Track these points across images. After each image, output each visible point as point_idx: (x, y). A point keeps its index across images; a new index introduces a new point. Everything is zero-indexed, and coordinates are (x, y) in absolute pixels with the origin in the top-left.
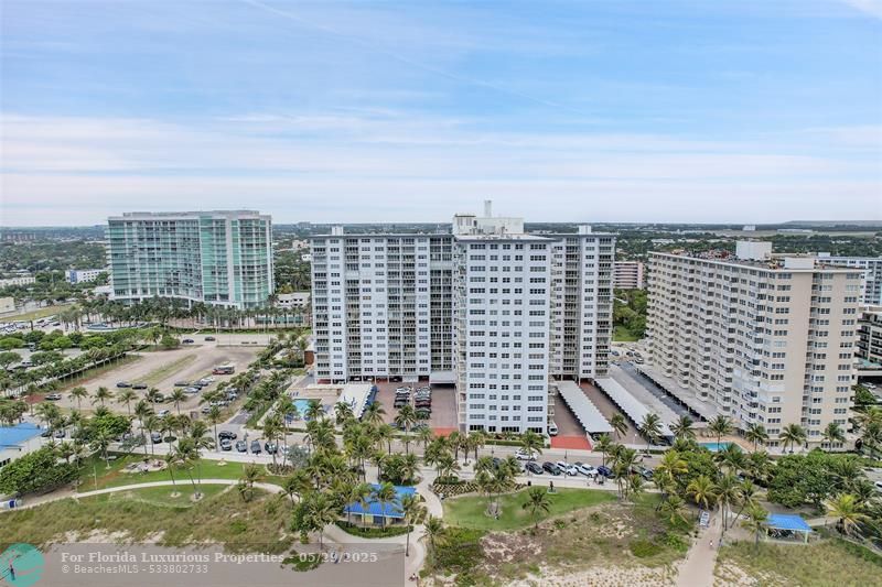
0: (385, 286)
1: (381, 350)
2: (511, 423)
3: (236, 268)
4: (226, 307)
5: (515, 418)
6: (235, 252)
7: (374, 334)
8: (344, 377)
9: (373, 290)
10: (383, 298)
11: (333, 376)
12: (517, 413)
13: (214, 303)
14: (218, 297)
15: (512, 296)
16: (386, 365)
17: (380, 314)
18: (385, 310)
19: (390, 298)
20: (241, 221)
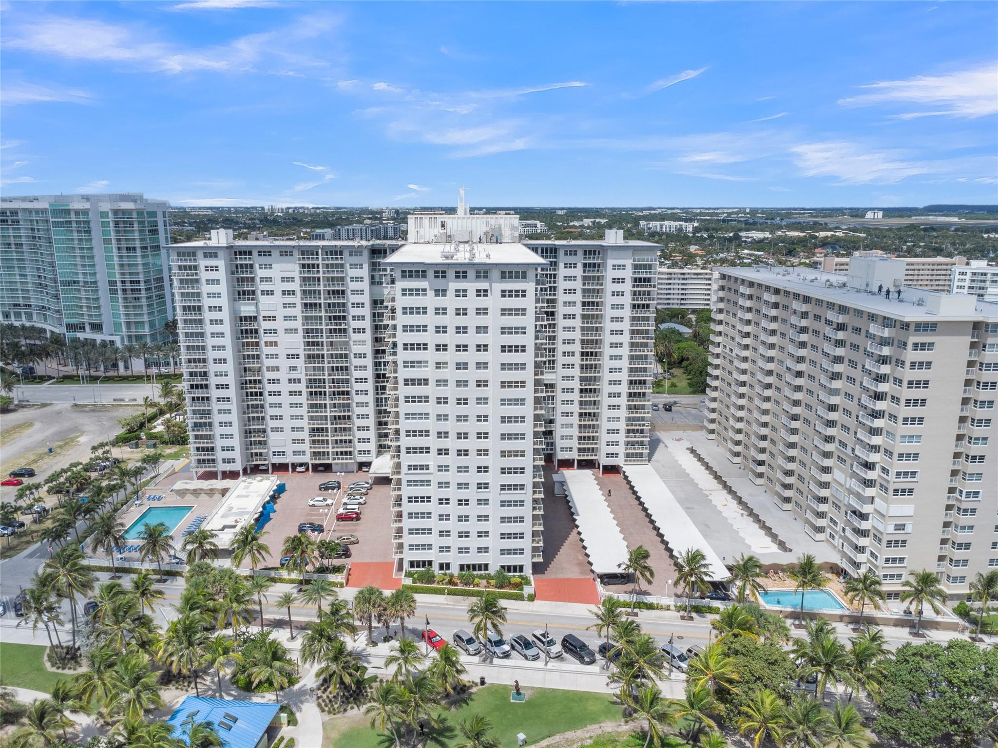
0: (298, 324)
1: (297, 423)
2: (474, 559)
3: (112, 283)
4: (98, 342)
5: (480, 550)
6: (109, 258)
7: (286, 399)
8: (238, 466)
9: (281, 332)
10: (296, 343)
11: (222, 467)
12: (483, 542)
13: (81, 336)
14: (87, 327)
15: (472, 357)
16: (306, 447)
17: (293, 368)
18: (300, 363)
19: (308, 343)
20: (116, 212)
